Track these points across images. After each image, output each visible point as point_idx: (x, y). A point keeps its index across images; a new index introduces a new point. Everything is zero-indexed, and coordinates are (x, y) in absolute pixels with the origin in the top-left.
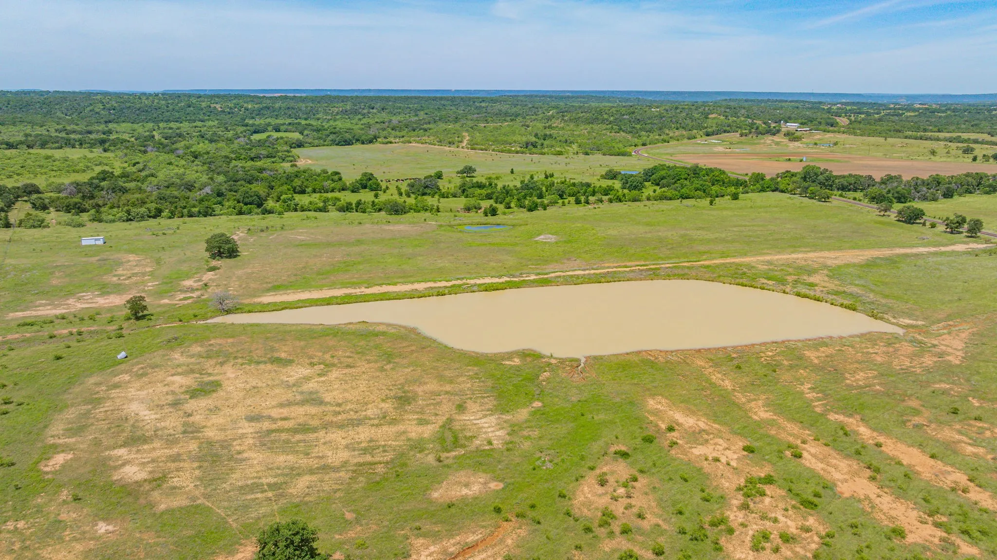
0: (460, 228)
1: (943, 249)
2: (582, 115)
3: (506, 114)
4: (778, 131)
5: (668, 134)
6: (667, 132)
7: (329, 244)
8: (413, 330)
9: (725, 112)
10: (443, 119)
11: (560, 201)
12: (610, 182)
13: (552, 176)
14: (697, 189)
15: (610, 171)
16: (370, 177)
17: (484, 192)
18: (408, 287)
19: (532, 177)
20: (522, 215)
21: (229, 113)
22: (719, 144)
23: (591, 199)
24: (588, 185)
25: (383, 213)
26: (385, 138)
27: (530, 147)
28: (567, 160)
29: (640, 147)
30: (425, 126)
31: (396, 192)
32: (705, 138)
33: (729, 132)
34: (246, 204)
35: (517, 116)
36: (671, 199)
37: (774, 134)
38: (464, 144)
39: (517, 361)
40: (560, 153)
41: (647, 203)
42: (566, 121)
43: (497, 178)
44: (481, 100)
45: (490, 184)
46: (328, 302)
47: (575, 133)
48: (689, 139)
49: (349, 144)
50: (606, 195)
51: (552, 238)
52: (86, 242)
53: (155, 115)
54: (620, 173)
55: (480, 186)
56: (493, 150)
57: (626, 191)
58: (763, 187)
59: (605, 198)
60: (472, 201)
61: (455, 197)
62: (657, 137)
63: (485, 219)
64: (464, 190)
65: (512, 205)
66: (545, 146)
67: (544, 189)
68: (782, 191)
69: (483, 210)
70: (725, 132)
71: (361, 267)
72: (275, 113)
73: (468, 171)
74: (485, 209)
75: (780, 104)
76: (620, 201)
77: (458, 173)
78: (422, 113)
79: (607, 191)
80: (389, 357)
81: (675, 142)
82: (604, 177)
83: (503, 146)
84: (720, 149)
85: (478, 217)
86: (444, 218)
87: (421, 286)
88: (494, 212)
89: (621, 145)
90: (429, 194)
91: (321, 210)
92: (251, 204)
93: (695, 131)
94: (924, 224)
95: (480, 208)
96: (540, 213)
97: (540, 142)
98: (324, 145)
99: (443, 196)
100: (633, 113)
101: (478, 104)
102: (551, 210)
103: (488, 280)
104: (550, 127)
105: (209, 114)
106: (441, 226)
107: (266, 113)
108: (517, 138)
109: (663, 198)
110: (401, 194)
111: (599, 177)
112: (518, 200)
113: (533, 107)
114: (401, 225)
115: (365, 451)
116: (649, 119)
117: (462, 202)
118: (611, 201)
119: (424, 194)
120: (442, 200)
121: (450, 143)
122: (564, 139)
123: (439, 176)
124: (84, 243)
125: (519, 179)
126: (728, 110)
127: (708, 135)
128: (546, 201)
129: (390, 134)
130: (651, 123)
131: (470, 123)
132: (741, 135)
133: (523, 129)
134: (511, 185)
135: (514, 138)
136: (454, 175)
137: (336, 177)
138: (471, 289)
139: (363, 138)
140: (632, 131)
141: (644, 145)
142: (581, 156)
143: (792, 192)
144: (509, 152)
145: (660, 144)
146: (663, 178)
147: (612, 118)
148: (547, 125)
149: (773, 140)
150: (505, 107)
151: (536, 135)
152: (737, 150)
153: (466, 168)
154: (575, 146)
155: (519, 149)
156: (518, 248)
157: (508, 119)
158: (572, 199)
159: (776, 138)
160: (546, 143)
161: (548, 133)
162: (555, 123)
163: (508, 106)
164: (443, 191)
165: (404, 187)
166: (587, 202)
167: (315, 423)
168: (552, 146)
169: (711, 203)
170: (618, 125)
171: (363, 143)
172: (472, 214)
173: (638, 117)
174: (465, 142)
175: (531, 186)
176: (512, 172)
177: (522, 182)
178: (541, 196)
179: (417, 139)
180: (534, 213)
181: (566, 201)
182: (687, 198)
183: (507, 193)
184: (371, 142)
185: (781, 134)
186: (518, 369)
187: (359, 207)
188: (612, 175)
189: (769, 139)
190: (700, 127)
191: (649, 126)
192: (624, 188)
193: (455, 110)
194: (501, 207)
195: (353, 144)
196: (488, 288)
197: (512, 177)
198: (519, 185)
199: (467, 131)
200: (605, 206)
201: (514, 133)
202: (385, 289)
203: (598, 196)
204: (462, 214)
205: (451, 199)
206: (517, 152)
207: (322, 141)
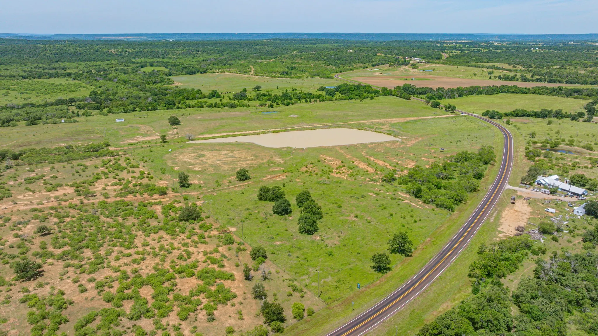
0: (259, 113)
1: (438, 117)
2: (311, 56)
3: (271, 54)
4: (409, 63)
5: (353, 66)
6: (353, 64)
7: (212, 120)
8: (253, 143)
9: (386, 52)
10: (237, 57)
11: (299, 101)
12: (321, 93)
13: (295, 90)
14: (357, 95)
15: (322, 87)
16: (215, 92)
17: (267, 98)
18: (247, 132)
19: (287, 91)
20: (283, 107)
21: (120, 55)
22: (377, 71)
23: (312, 100)
24: (311, 94)
25: (227, 108)
26: (211, 70)
27: (285, 74)
28: (303, 81)
29: (339, 73)
30: (229, 62)
31: (228, 99)
32: (372, 67)
33: (384, 64)
34: (169, 105)
35: (277, 54)
36: (345, 100)
37: (406, 65)
38: (252, 73)
39: (285, 149)
40: (299, 77)
41: (335, 101)
42: (302, 59)
43: (271, 91)
44: (256, 44)
45: (269, 94)
46: (223, 137)
47: (307, 66)
48: (364, 68)
49: (194, 74)
50: (319, 98)
51: (296, 116)
52: (118, 120)
53: (80, 57)
54: (326, 88)
55: (264, 95)
56: (267, 76)
57: (327, 96)
58: (385, 94)
59: (318, 100)
60: (263, 102)
61: (254, 100)
62: (348, 67)
63: (269, 109)
64: (258, 97)
65: (279, 103)
66: (292, 73)
67: (292, 96)
68: (393, 95)
69: (267, 105)
70: (382, 64)
71: (228, 127)
72: (146, 55)
73: (258, 88)
74: (269, 105)
75: (422, 43)
76: (324, 101)
77: (253, 89)
78: (225, 53)
79: (319, 97)
80: (249, 149)
81: (357, 70)
82: (319, 90)
83: (271, 73)
84: (377, 74)
85: (266, 108)
86: (252, 109)
87: (252, 132)
88: (272, 106)
89: (329, 73)
90: (243, 99)
91: (201, 107)
92: (171, 105)
93: (367, 64)
94: (439, 108)
95: (266, 105)
96: (290, 106)
97: (290, 71)
98: (182, 75)
99: (249, 100)
100: (337, 54)
101: (255, 47)
102: (296, 105)
103: (274, 130)
104: (295, 63)
105: (109, 56)
106: (252, 112)
107: (140, 54)
108: (278, 69)
109: (342, 99)
110: (231, 99)
111: (316, 90)
112: (282, 101)
113: (285, 49)
114: (236, 112)
115: (250, 165)
116: (344, 57)
117: (258, 102)
118: (320, 101)
119: (241, 99)
120: (249, 101)
121: (245, 72)
122: (301, 70)
123: (245, 90)
124: (117, 121)
125: (281, 91)
126: (387, 51)
127: (373, 66)
128: (293, 101)
129: (213, 67)
130: (345, 60)
131: (253, 60)
132: (390, 66)
133: (281, 63)
134: (278, 94)
135: (277, 69)
136: (251, 90)
137: (199, 92)
138: (269, 132)
139: (201, 70)
140: (336, 65)
141: (341, 72)
142: (310, 78)
143: (397, 96)
144: (275, 77)
145: (348, 72)
146: (343, 90)
147: (326, 58)
148: (293, 61)
149: (404, 68)
150: (270, 49)
151: (288, 68)
152: (385, 74)
153: (257, 86)
154: (307, 73)
155: (279, 75)
156: (283, 119)
157: (272, 57)
158: (304, 100)
159: (406, 67)
160: (293, 71)
161: (293, 66)
162: (298, 60)
163: (271, 48)
164: (249, 98)
165: (232, 97)
166: (310, 102)
167: (235, 161)
168: (296, 74)
169: (361, 101)
170: (329, 61)
171: (201, 73)
172: (263, 107)
173: (339, 57)
174: (253, 72)
175: (286, 95)
176: (277, 88)
177: (282, 93)
178: (291, 99)
179: (227, 70)
180: (289, 107)
181: (301, 101)
182: (352, 99)
183: (277, 98)
184: (205, 72)
185: (409, 65)
186: (286, 150)
187: (216, 105)
188: (322, 89)
189: (403, 68)
190: (370, 62)
191: (344, 62)
192: (327, 95)
193: (242, 51)
194: (275, 104)
195: (196, 73)
196: (274, 132)
197: (277, 90)
198: (281, 95)
199: (252, 65)
200: (318, 103)
201: (276, 66)
202: (239, 133)
203: (315, 99)
204: (259, 107)
205: (253, 101)
206: (279, 77)
207: (180, 73)
